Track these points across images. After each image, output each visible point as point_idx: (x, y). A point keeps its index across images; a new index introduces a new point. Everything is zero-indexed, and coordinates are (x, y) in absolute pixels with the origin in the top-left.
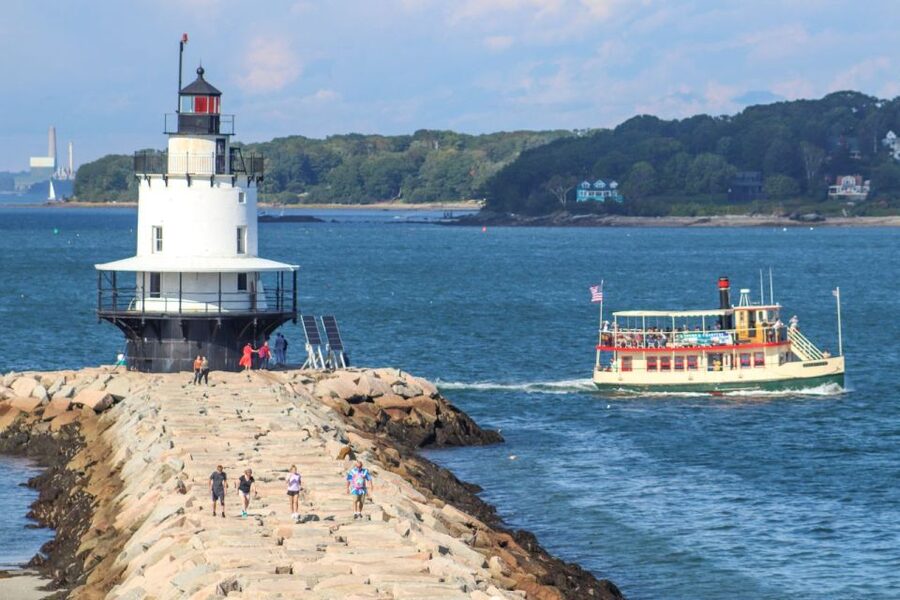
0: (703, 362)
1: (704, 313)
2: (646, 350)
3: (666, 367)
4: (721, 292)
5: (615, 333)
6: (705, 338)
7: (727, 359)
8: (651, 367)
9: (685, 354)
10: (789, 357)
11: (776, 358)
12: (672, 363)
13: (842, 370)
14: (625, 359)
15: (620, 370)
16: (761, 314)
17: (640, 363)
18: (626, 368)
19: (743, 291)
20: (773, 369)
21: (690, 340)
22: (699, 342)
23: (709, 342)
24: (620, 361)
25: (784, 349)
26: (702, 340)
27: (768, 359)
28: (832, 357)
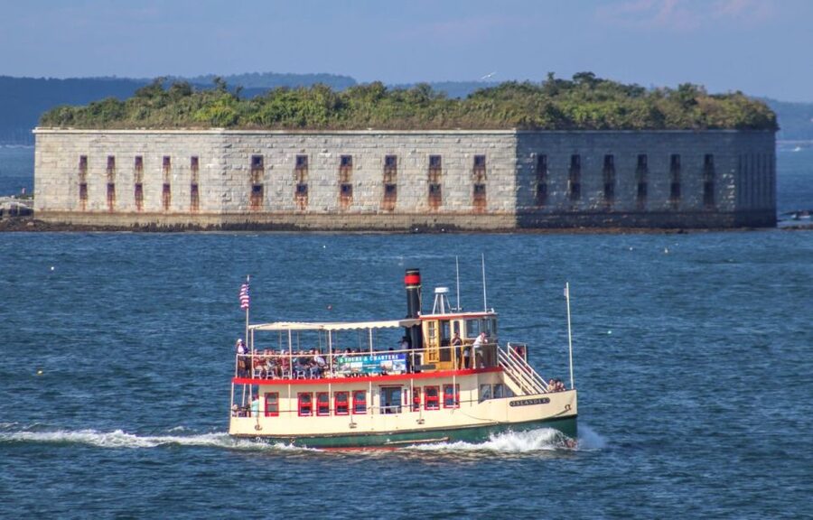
0: (373, 399)
1: (371, 325)
2: (293, 382)
3: (323, 409)
4: (408, 290)
5: (253, 355)
6: (372, 363)
7: (406, 396)
8: (304, 409)
9: (350, 388)
10: (499, 391)
11: (475, 394)
12: (332, 403)
13: (574, 411)
14: (269, 396)
15: (262, 415)
16: (457, 325)
17: (288, 403)
18: (271, 411)
19: (438, 290)
20: (471, 409)
21: (353, 365)
22: (365, 368)
23: (378, 368)
24: (261, 400)
25: (491, 379)
26: (369, 366)
27: (464, 395)
28: (558, 390)
